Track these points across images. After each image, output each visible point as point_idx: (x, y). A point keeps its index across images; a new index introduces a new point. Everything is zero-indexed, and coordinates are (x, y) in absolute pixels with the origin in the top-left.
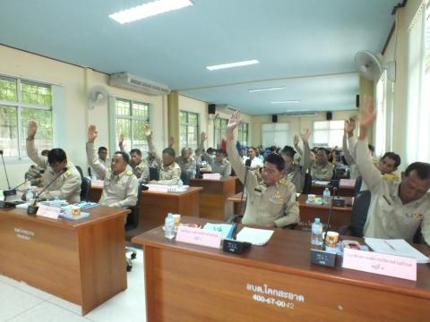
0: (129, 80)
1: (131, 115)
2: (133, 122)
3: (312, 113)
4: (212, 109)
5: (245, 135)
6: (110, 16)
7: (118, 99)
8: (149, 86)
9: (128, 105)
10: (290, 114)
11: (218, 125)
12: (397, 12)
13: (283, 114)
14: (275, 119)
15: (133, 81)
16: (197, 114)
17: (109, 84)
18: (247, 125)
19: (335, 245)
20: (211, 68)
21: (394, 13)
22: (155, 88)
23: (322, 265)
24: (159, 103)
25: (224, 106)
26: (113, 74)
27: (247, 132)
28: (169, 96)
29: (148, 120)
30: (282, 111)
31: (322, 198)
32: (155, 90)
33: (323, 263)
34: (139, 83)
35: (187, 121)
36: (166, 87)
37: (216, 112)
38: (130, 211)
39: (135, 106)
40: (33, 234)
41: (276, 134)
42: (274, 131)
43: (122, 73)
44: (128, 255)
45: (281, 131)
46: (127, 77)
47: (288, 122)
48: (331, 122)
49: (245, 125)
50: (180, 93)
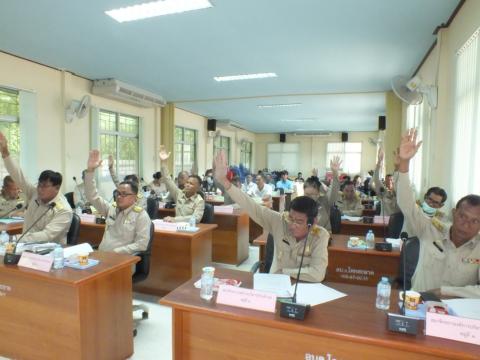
0: (118, 88)
1: (117, 130)
2: (119, 138)
3: (326, 133)
4: (212, 125)
5: (248, 155)
6: (107, 13)
7: (102, 110)
8: (141, 96)
9: (113, 118)
10: (299, 133)
11: (217, 144)
12: (439, 33)
13: (292, 133)
14: (283, 138)
15: (122, 90)
16: (195, 131)
17: (91, 92)
18: (251, 144)
19: (416, 308)
20: (219, 79)
21: (436, 32)
22: (147, 98)
23: (403, 333)
24: (150, 117)
25: (226, 122)
26: (98, 80)
27: (251, 153)
28: (162, 109)
29: (138, 137)
30: (291, 130)
31: (365, 240)
32: (146, 101)
33: (404, 330)
34: (130, 93)
35: (183, 140)
36: (160, 98)
37: (217, 129)
38: (139, 259)
39: (122, 119)
40: (9, 288)
41: (284, 155)
42: (282, 152)
43: (109, 79)
44: (137, 314)
45: (290, 152)
46: (114, 85)
47: (299, 142)
48: (347, 144)
49: (248, 145)
50: (176, 105)
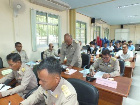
1: (47, 22)
13: (127, 25)
14: (122, 27)
16: (86, 24)
18: (108, 30)
27: (108, 33)
35: (80, 27)
37: (95, 22)
42: (121, 33)
45: (125, 33)
